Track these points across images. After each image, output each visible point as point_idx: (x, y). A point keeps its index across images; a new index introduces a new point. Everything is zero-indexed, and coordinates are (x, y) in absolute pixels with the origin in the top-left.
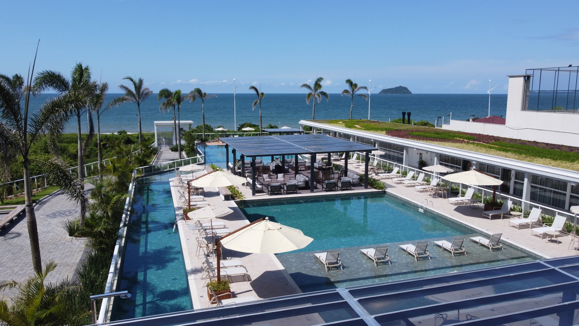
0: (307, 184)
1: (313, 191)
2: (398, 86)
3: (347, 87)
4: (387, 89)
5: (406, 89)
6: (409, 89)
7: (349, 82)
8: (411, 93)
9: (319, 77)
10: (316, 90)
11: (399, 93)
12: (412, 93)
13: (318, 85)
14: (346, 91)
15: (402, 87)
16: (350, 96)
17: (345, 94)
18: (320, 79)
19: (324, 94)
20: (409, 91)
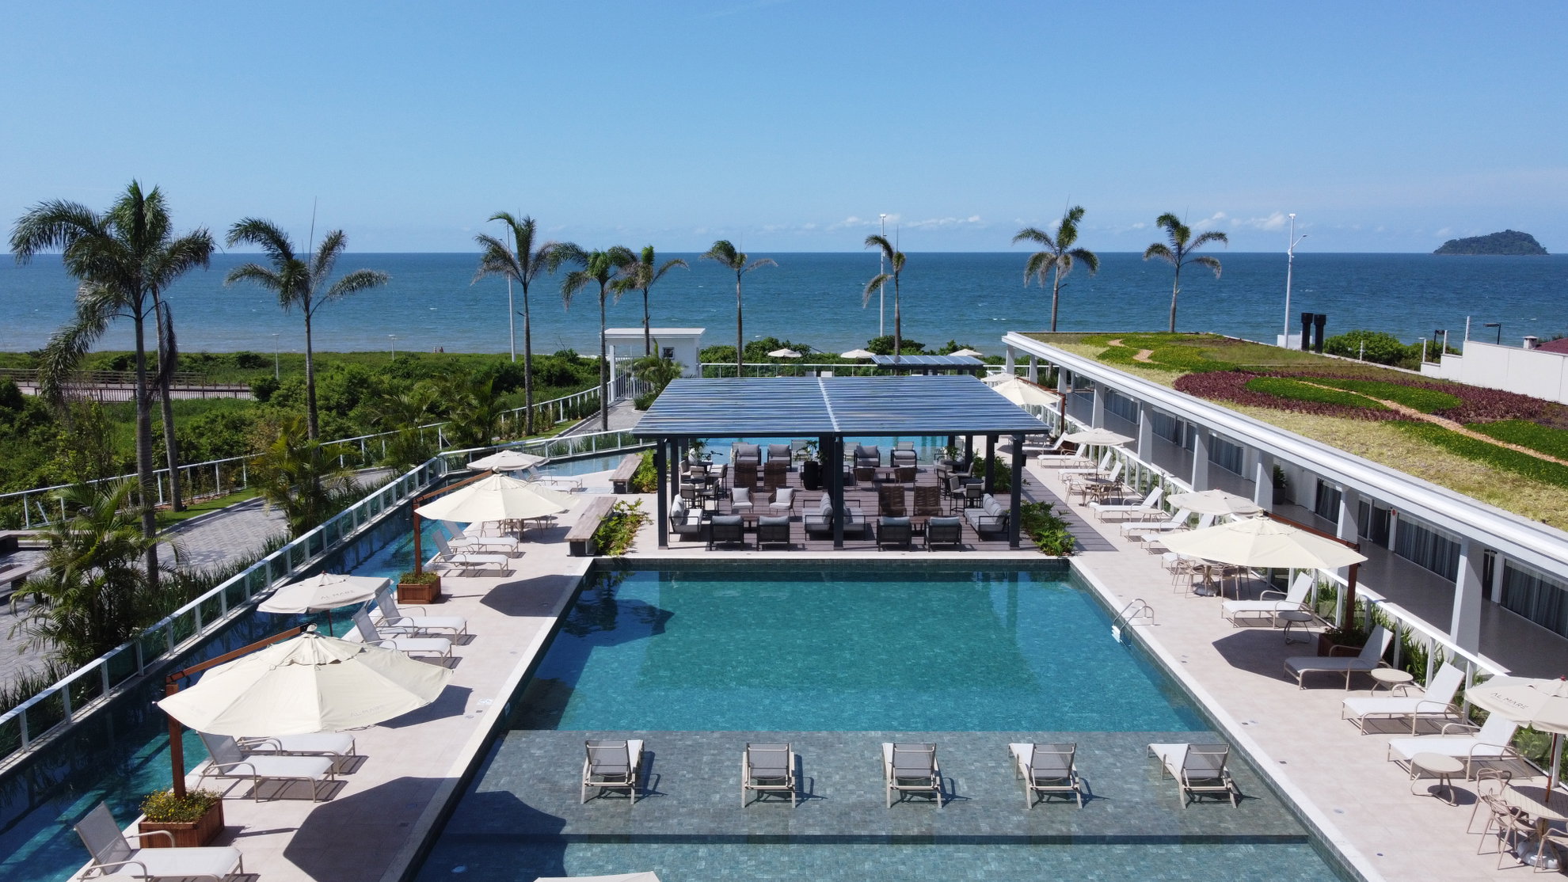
0: (831, 523)
1: (842, 546)
2: (1501, 229)
3: (1163, 237)
4: (1464, 241)
5: (1528, 238)
6: (1537, 239)
7: (1170, 222)
8: (1543, 251)
9: (1073, 205)
10: (1062, 244)
11: (1501, 252)
12: (1549, 251)
13: (1068, 231)
14: (1157, 248)
15: (1513, 233)
16: (1171, 262)
17: (1154, 256)
18: (1076, 214)
19: (1083, 255)
20: (1537, 244)
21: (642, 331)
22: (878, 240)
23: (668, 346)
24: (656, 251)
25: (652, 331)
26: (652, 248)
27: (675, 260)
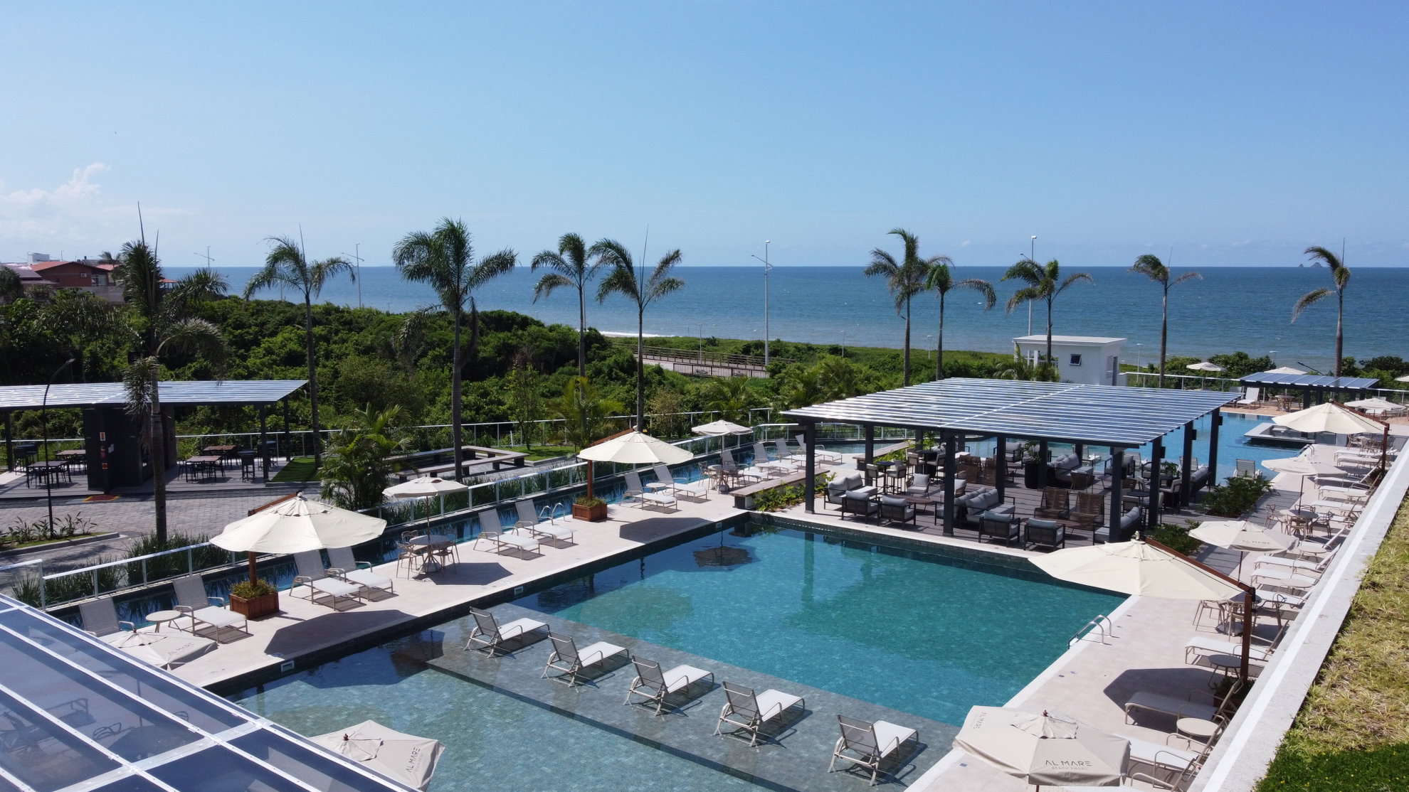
21: (1045, 338)
22: (1323, 253)
23: (1076, 352)
24: (1060, 265)
25: (1054, 338)
26: (1056, 263)
27: (1079, 274)
